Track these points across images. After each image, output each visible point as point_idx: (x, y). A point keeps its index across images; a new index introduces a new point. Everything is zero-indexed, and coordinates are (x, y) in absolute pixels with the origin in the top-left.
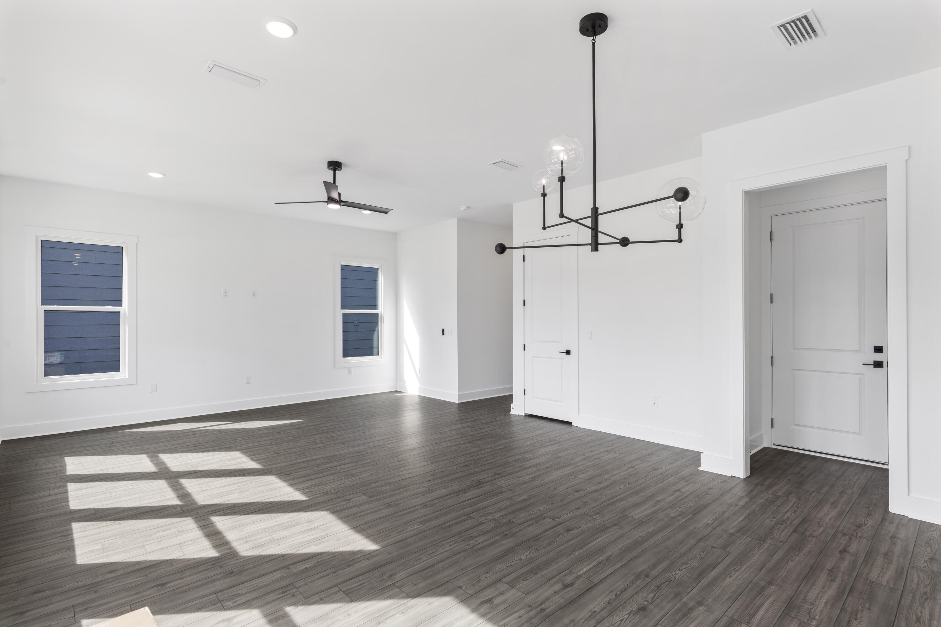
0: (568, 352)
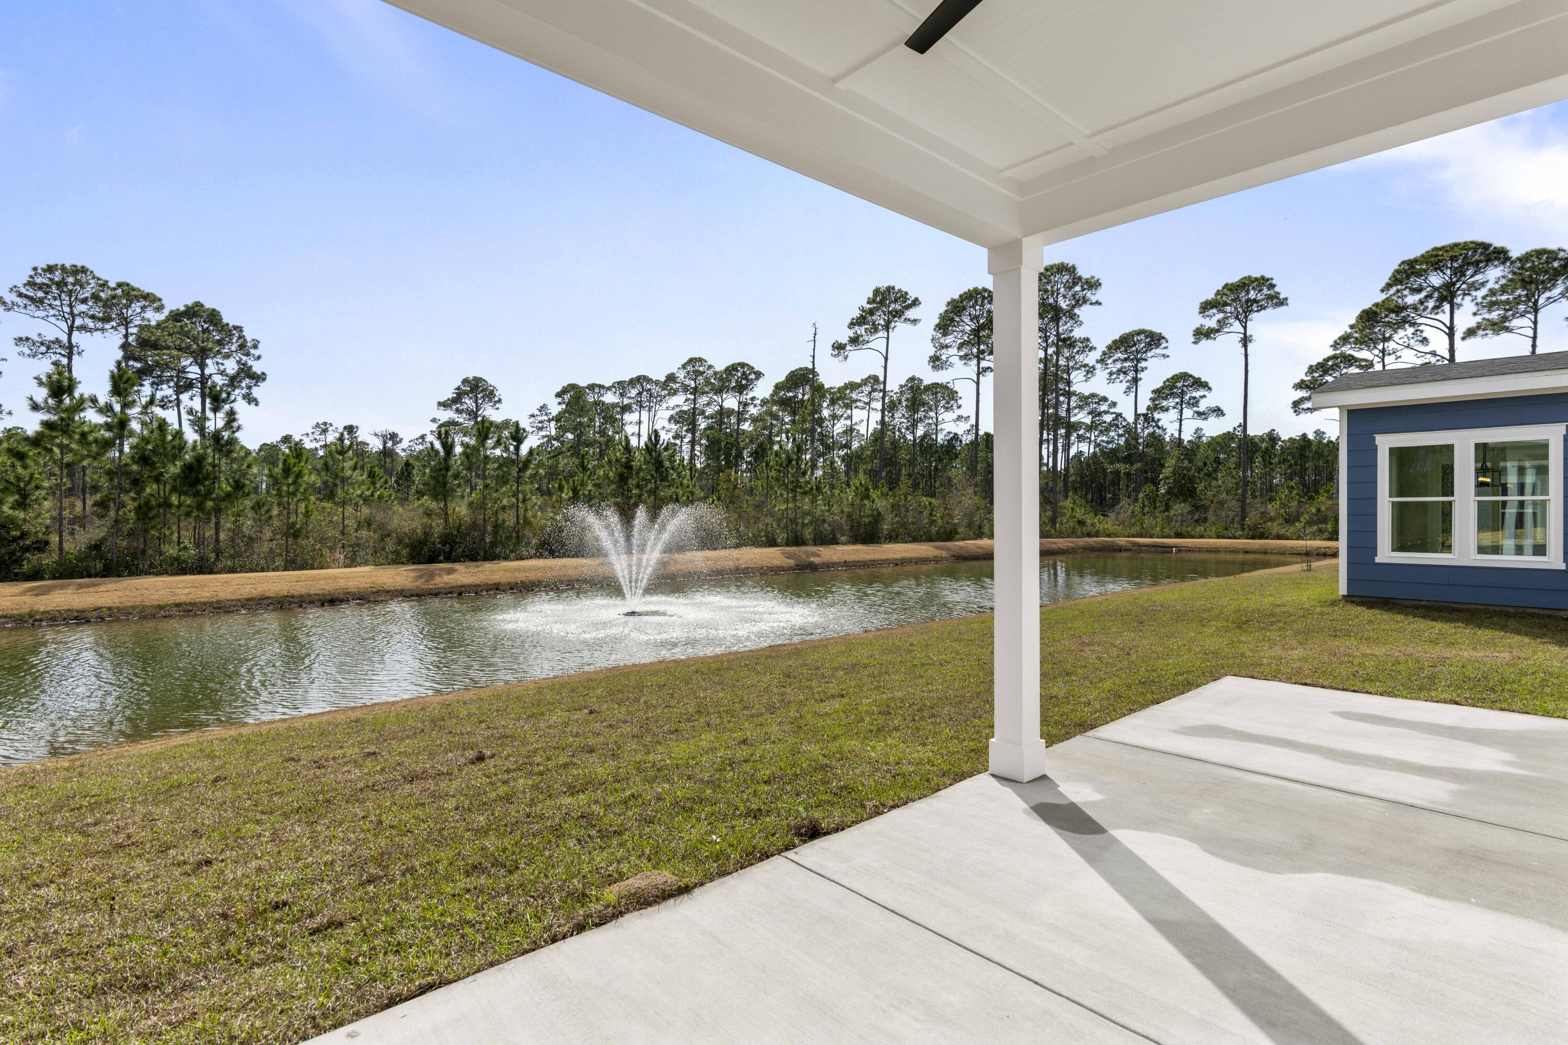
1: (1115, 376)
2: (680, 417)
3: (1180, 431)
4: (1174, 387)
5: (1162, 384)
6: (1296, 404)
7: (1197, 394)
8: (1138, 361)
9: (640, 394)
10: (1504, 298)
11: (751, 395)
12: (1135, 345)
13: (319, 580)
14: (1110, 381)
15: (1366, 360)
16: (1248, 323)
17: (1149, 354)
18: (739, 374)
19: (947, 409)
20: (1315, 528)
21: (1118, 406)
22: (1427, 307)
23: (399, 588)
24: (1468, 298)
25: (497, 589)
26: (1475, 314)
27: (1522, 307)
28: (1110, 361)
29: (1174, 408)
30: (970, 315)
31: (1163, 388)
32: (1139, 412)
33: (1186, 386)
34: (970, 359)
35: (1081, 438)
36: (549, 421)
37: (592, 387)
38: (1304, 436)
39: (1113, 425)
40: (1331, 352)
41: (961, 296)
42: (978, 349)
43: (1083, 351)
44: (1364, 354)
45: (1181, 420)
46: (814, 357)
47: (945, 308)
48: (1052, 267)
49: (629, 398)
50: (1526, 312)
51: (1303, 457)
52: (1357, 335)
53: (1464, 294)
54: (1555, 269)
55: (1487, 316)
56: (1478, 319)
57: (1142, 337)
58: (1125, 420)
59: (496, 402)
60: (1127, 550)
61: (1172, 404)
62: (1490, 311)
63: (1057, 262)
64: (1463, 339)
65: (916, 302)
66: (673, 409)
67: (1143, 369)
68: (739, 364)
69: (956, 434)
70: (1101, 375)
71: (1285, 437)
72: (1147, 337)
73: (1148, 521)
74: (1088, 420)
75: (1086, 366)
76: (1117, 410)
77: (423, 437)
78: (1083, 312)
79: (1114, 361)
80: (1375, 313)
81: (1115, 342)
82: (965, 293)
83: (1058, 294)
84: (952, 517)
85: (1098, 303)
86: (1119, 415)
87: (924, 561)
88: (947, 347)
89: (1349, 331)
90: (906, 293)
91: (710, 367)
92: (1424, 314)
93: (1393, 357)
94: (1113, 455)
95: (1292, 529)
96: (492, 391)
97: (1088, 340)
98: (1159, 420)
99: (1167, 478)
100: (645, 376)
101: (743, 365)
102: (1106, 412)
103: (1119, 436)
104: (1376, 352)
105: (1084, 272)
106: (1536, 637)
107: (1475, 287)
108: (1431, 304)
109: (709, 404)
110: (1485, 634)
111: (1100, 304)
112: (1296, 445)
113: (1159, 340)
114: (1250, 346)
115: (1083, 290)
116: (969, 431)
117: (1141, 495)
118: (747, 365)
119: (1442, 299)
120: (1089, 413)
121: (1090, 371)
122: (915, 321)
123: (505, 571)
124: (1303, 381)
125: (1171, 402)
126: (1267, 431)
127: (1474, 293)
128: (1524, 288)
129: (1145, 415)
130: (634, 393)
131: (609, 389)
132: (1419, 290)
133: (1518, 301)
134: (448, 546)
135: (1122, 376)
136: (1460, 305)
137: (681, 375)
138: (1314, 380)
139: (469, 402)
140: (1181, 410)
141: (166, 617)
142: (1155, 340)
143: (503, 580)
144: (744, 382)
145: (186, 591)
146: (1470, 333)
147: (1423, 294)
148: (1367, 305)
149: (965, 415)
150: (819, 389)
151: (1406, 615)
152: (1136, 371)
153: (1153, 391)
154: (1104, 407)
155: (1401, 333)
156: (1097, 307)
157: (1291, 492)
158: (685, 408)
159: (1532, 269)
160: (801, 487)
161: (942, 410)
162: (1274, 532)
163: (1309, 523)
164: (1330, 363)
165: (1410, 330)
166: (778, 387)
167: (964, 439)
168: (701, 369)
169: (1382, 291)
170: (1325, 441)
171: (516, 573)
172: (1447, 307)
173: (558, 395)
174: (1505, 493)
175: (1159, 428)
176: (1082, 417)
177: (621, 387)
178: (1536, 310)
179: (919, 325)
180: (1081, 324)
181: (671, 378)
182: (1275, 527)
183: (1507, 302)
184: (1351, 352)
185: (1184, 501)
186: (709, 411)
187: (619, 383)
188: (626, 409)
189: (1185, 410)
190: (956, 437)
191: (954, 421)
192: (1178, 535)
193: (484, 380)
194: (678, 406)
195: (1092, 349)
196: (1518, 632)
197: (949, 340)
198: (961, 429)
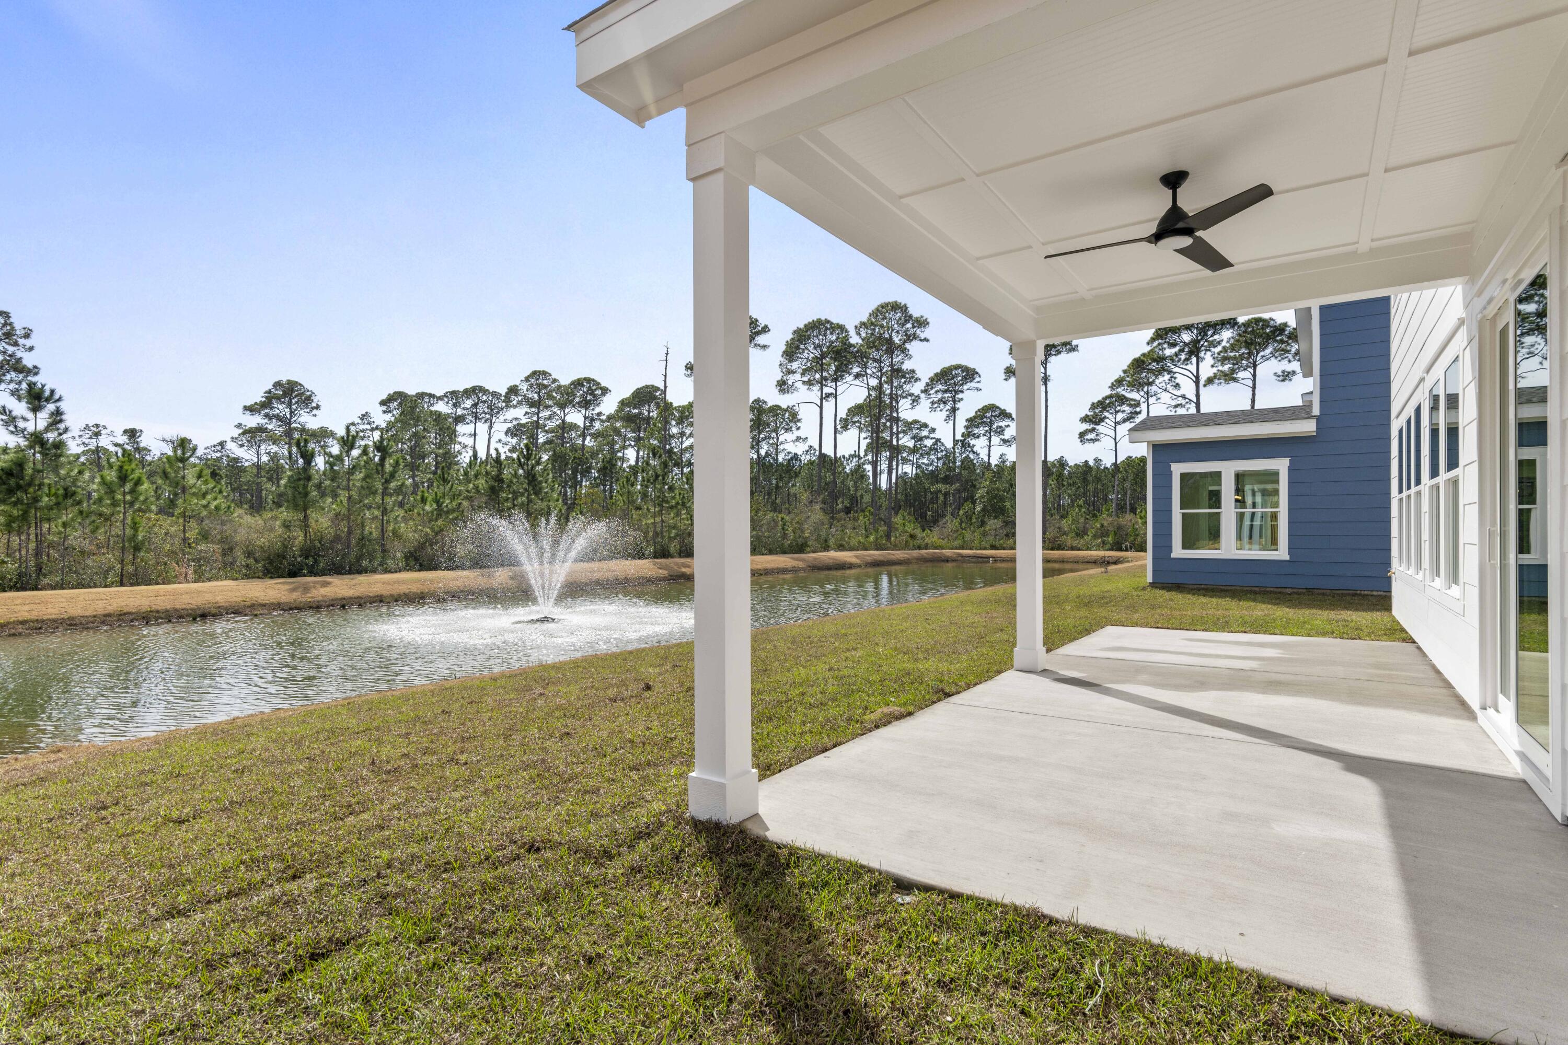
1: (936, 405)
2: (517, 430)
3: (989, 456)
4: (983, 417)
5: (974, 414)
6: (1082, 435)
7: (1002, 424)
8: (956, 392)
9: (475, 405)
10: (1232, 354)
11: (597, 410)
12: (953, 378)
13: (181, 594)
14: (933, 409)
15: (1135, 400)
16: (1048, 365)
17: (965, 387)
18: (585, 389)
19: (787, 430)
20: (1100, 540)
21: (937, 432)
22: (1180, 359)
23: (275, 601)
24: (1209, 354)
25: (381, 601)
26: (1213, 366)
27: (1244, 362)
28: (932, 392)
29: (984, 435)
30: (814, 344)
31: (975, 417)
32: (957, 438)
33: (994, 416)
34: (813, 384)
35: (905, 461)
36: (372, 430)
37: (421, 395)
38: (1086, 462)
39: (933, 449)
40: (1108, 392)
41: (806, 326)
42: (822, 376)
43: (910, 382)
44: (1134, 395)
45: (990, 446)
46: (665, 376)
47: (792, 336)
48: (887, 304)
49: (464, 409)
50: (1247, 366)
51: (1085, 481)
52: (1128, 379)
53: (1206, 350)
54: (1268, 334)
55: (1221, 368)
56: (1215, 370)
57: (959, 371)
58: (943, 445)
59: (313, 408)
60: (953, 561)
61: (983, 432)
62: (1223, 364)
63: (891, 301)
64: (1205, 386)
65: (765, 329)
66: (511, 421)
67: (960, 400)
68: (585, 379)
69: (796, 454)
70: (925, 403)
71: (1071, 463)
72: (963, 371)
73: (968, 535)
74: (911, 444)
75: (912, 395)
76: (936, 435)
77: (222, 444)
78: (912, 347)
79: (936, 392)
80: (1143, 362)
81: (936, 375)
82: (809, 323)
83: (893, 330)
84: (803, 532)
85: (926, 340)
86: (938, 440)
87: (784, 571)
88: (793, 372)
89: (1123, 375)
90: (757, 320)
91: (555, 381)
92: (1179, 364)
93: (1154, 398)
94: (933, 476)
95: (1082, 542)
96: (311, 396)
97: (913, 371)
98: (974, 446)
99: (983, 497)
100: (481, 387)
101: (589, 380)
102: (927, 437)
103: (938, 459)
104: (1142, 393)
105: (915, 311)
106: (1275, 604)
107: (1214, 344)
108: (1183, 357)
109: (551, 418)
110: (1245, 604)
111: (928, 341)
112: (1081, 470)
113: (973, 375)
114: (1049, 384)
115: (914, 327)
116: (807, 451)
117: (961, 512)
118: (593, 380)
119: (1191, 353)
120: (912, 438)
121: (916, 400)
122: (764, 347)
123: (384, 583)
124: (1087, 416)
125: (982, 430)
126: (1058, 457)
127: (1213, 350)
128: (1247, 347)
129: (962, 441)
130: (468, 403)
131: (440, 398)
132: (1173, 345)
133: (1242, 357)
134: (311, 559)
135: (942, 406)
136: (1203, 359)
137: (524, 387)
138: (1096, 415)
139: (280, 408)
140: (990, 438)
141: (14, 635)
142: (970, 374)
143: (385, 593)
144: (589, 397)
145: (27, 608)
146: (1210, 381)
147: (1177, 349)
148: (1137, 355)
149: (803, 437)
150: (667, 408)
151: (1193, 594)
152: (954, 401)
153: (967, 420)
154: (925, 433)
155: (1161, 379)
156: (925, 343)
157: (1080, 511)
158: (524, 420)
159: (1253, 332)
160: (667, 502)
161: (783, 431)
162: (1068, 544)
163: (1095, 537)
164: (1107, 401)
165: (1167, 377)
166: (623, 403)
167: (802, 459)
168: (545, 382)
169: (1148, 344)
170: (1102, 467)
171: (396, 586)
172: (1194, 360)
173: (383, 403)
174: (1245, 507)
175: (974, 453)
176: (907, 441)
177: (454, 397)
178: (1255, 366)
179: (768, 351)
180: (911, 357)
181: (513, 390)
182: (1069, 540)
183: (1235, 358)
184: (1124, 393)
185: (996, 517)
186: (551, 425)
187: (452, 393)
188: (459, 419)
189: (993, 438)
190: (796, 457)
191: (793, 442)
192: (993, 547)
193: (300, 384)
194: (516, 419)
195: (917, 380)
196: (1264, 603)
197: (795, 365)
198: (799, 449)
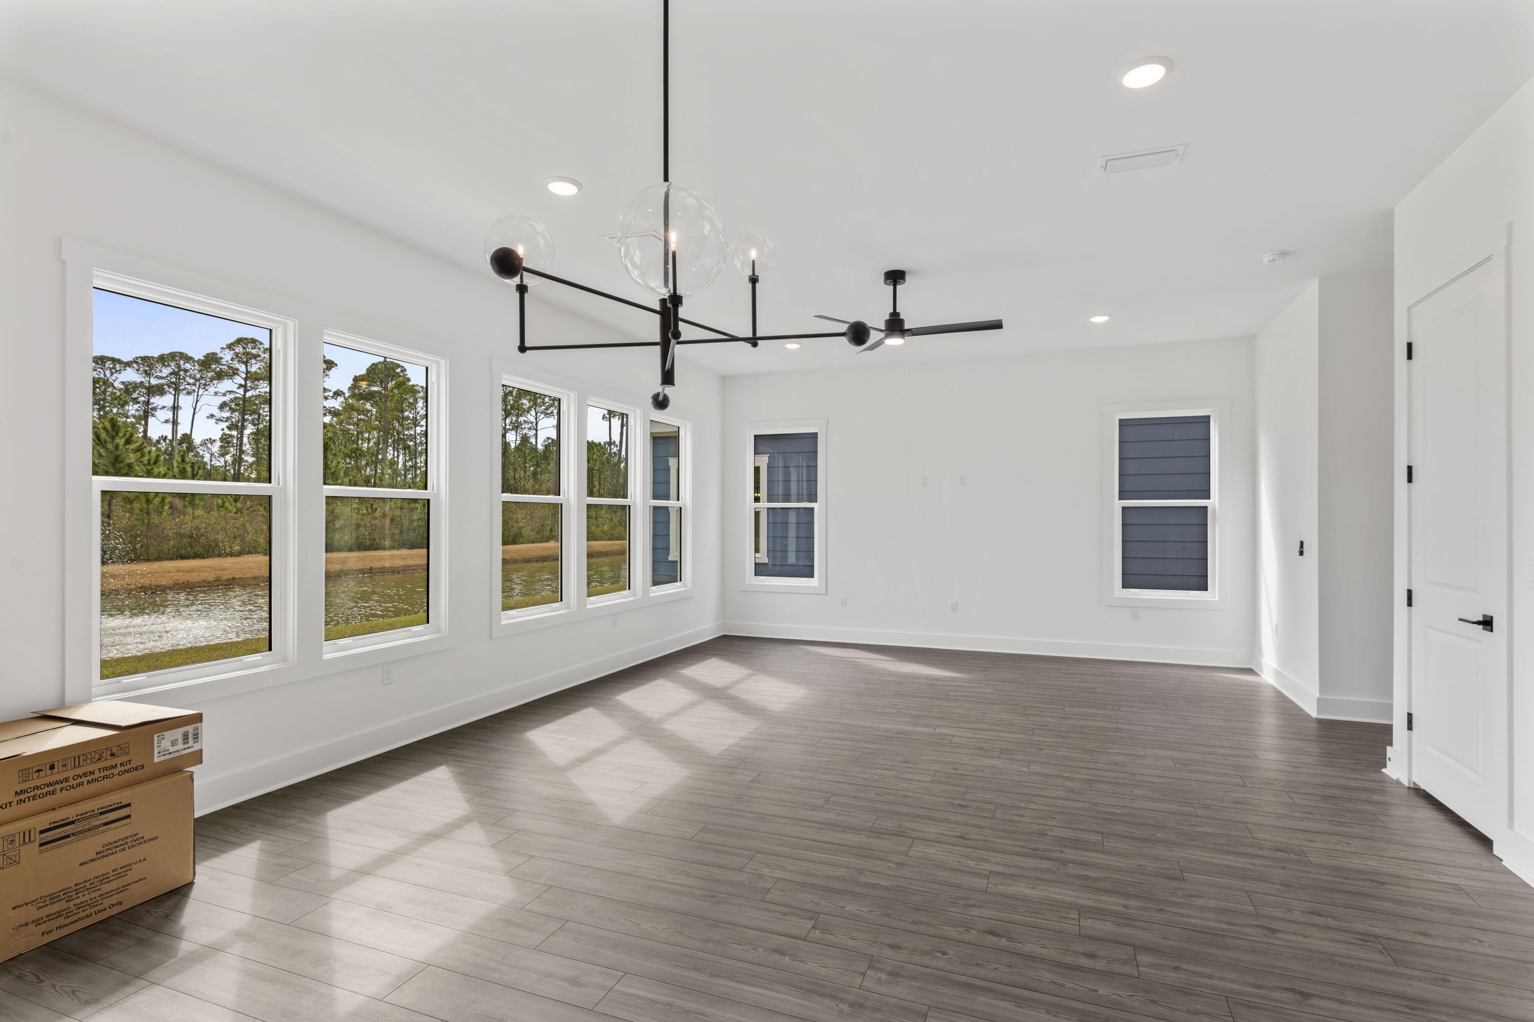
0: (1487, 623)
9: (175, 373)
66: (224, 395)
130: (166, 371)
131: (128, 364)
137: (226, 356)
166: (359, 379)
177: (147, 363)
181: (214, 358)
187: (145, 359)
188: (155, 390)
194: (231, 392)
